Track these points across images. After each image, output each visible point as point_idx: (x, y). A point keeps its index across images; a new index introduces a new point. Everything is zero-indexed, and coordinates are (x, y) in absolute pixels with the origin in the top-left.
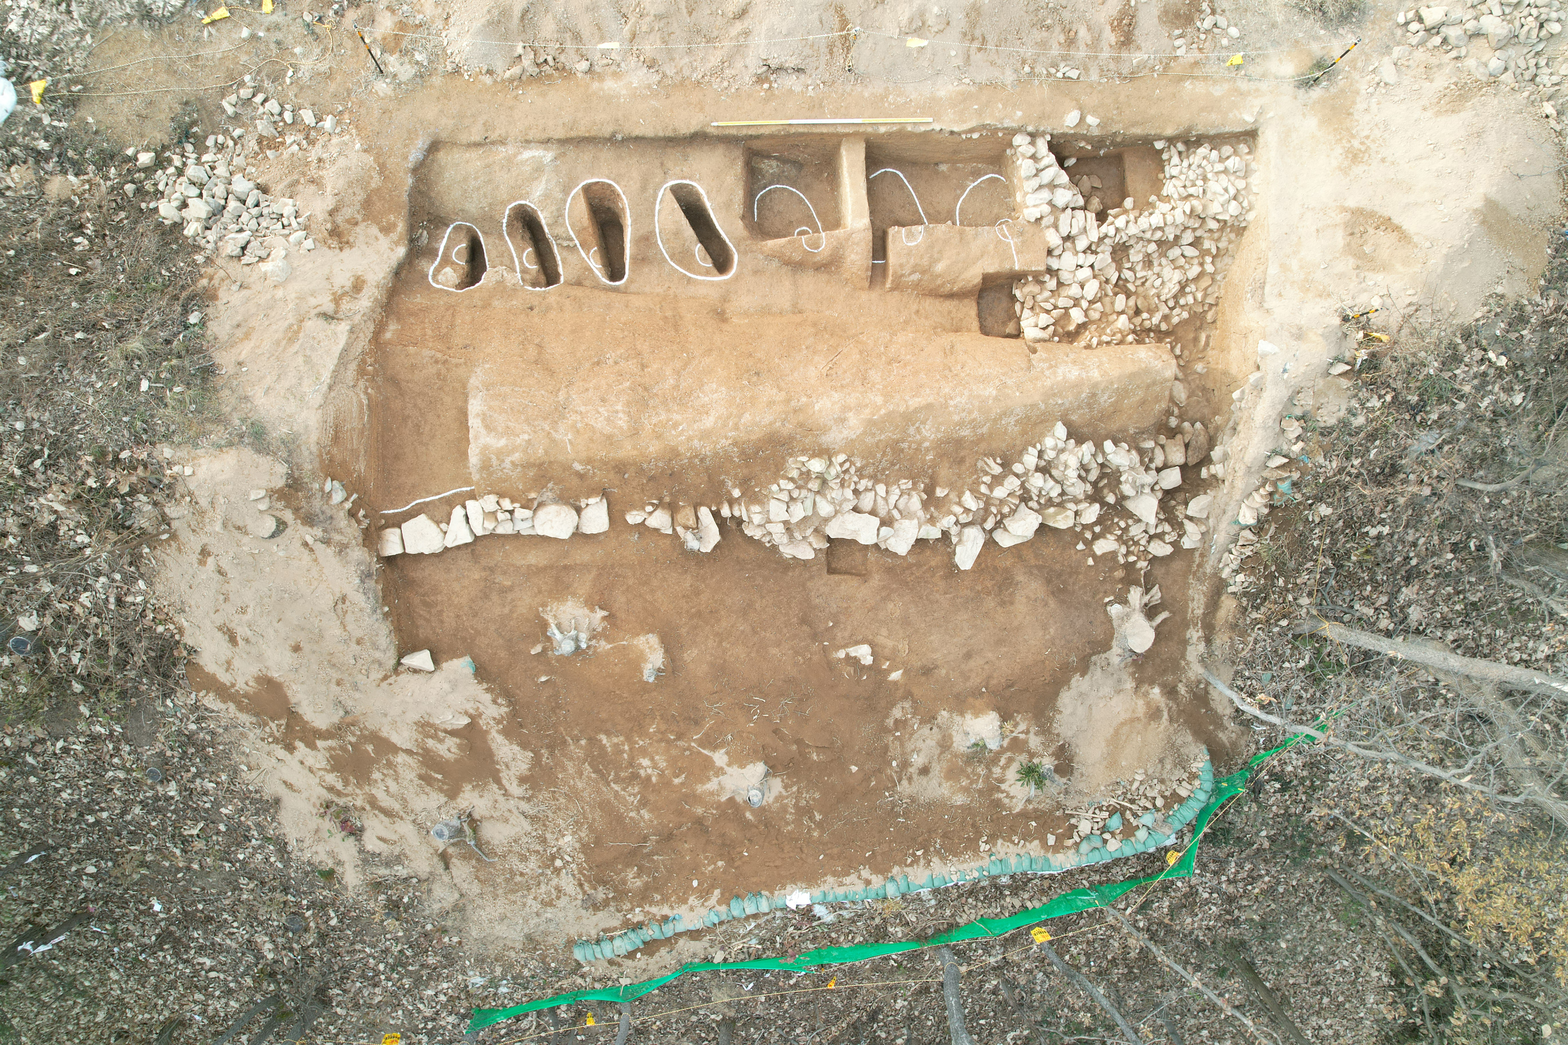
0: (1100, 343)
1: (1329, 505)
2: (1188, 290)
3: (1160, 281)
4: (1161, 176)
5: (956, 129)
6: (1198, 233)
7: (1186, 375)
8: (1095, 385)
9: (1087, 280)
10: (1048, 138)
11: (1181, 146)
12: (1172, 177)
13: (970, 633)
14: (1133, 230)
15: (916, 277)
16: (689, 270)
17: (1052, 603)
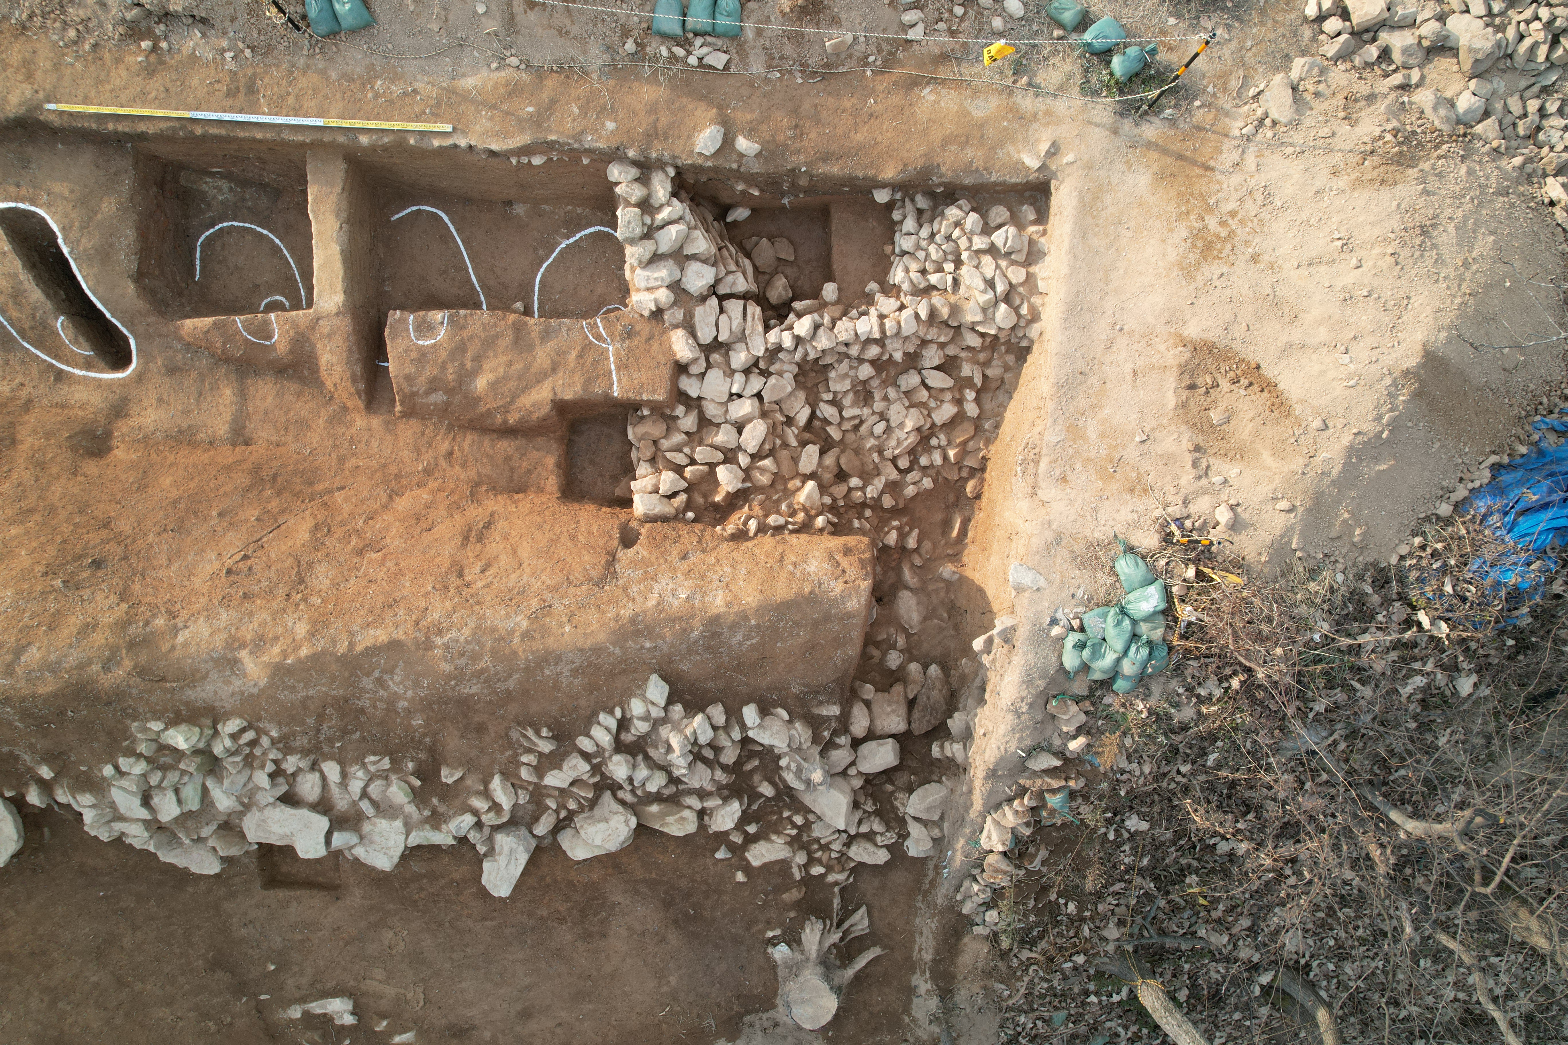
0: (762, 529)
1: (1142, 816)
2: (934, 442)
3: (883, 425)
4: (888, 249)
5: (494, 147)
6: (951, 351)
7: (924, 582)
8: (716, 620)
9: (748, 420)
10: (672, 172)
11: (922, 202)
12: (904, 253)
13: (527, 981)
14: (823, 342)
15: (438, 397)
16: (56, 357)
17: (674, 938)
